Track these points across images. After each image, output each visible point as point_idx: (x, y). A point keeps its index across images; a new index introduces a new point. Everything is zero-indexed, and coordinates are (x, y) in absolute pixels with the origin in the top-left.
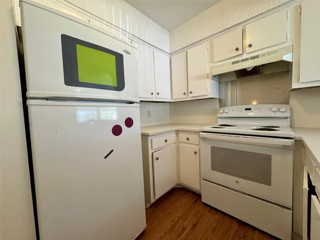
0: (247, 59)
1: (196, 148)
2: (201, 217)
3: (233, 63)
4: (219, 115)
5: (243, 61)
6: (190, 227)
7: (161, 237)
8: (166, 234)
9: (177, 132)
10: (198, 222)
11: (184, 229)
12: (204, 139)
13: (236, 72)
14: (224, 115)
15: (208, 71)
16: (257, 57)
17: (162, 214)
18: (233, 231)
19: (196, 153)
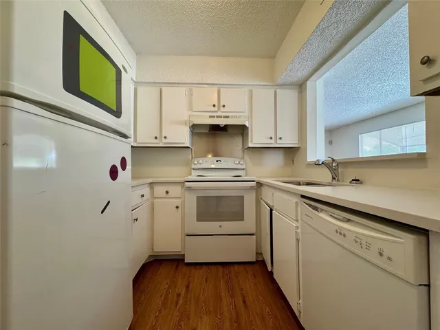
0: (220, 117)
1: (178, 202)
2: (190, 277)
3: (211, 117)
4: (193, 166)
5: (218, 117)
6: (184, 290)
7: (156, 317)
8: (160, 311)
9: (151, 185)
10: (189, 282)
11: (179, 295)
12: (189, 188)
13: (210, 125)
14: (199, 166)
15: (186, 118)
16: (227, 117)
17: (143, 297)
18: (220, 274)
19: (177, 207)
